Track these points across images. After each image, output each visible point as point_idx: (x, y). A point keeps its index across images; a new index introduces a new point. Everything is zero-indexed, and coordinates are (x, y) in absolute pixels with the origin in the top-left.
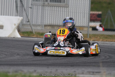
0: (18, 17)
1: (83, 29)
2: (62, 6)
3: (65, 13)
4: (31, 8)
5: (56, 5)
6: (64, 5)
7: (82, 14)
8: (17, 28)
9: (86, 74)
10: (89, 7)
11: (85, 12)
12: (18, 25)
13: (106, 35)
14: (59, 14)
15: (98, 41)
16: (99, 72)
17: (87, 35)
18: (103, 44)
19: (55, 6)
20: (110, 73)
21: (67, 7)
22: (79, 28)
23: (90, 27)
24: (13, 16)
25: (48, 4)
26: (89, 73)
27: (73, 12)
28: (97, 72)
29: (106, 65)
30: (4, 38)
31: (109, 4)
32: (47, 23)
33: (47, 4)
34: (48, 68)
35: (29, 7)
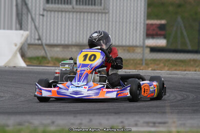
0: (22, 32)
1: (134, 50)
2: (97, 11)
3: (103, 23)
4: (43, 15)
5: (87, 10)
6: (101, 9)
7: (132, 24)
8: (19, 51)
9: (142, 126)
10: (144, 12)
11: (137, 20)
12: (21, 45)
13: (174, 60)
14: (92, 25)
15: (161, 70)
16: (165, 123)
17: (142, 60)
18: (170, 76)
19: (84, 12)
20: (184, 124)
22: (128, 48)
23: (147, 47)
24: (11, 29)
25: (73, 8)
26: (147, 123)
27: (116, 22)
28: (160, 123)
29: (176, 111)
31: (179, 6)
33: (70, 8)
34: (75, 117)
35: (40, 15)
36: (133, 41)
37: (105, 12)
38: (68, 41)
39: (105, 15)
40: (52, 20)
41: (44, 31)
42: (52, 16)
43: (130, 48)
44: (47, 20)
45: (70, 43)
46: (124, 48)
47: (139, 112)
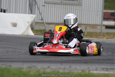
0: (32, 15)
2: (75, 4)
3: (79, 11)
4: (44, 6)
5: (69, 3)
6: (77, 3)
7: (95, 12)
8: (30, 26)
9: (100, 71)
10: (103, 5)
11: (98, 10)
12: (31, 23)
15: (112, 39)
16: (113, 69)
17: (100, 33)
19: (68, 5)
21: (80, 5)
22: (92, 26)
23: (104, 25)
24: (26, 13)
25: (62, 2)
26: (103, 69)
27: (86, 10)
28: (110, 69)
30: (17, 36)
32: (61, 22)
33: (60, 2)
34: (61, 64)
35: (42, 5)
36: (96, 22)
37: (80, 4)
38: (58, 21)
39: (80, 7)
40: (49, 9)
41: (45, 15)
42: (50, 6)
43: (94, 26)
44: (46, 8)
45: (59, 22)
46: (91, 26)
47: (99, 63)
